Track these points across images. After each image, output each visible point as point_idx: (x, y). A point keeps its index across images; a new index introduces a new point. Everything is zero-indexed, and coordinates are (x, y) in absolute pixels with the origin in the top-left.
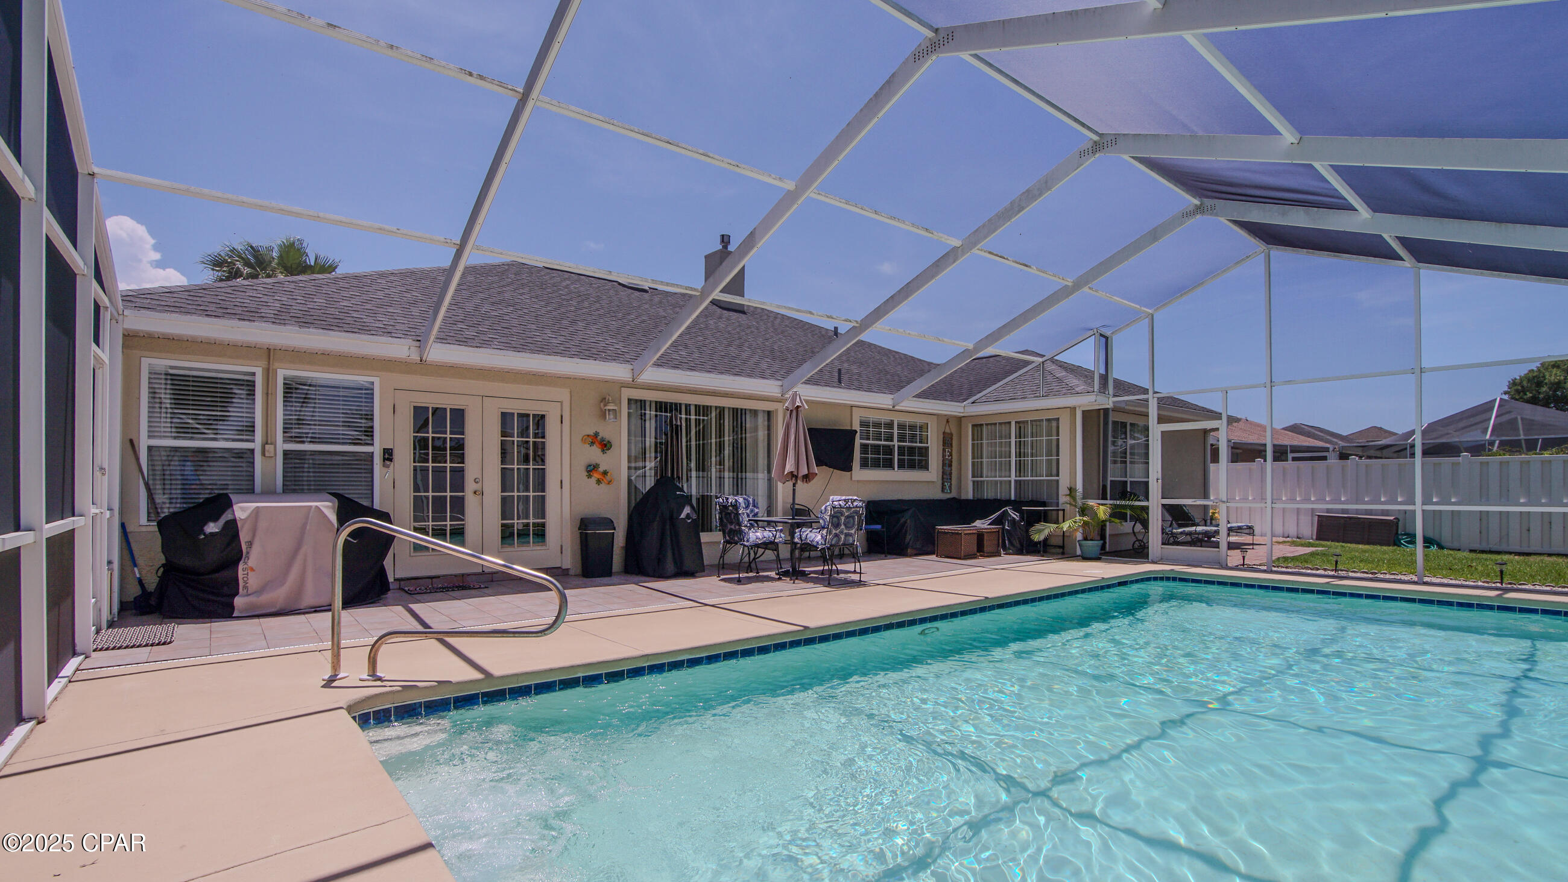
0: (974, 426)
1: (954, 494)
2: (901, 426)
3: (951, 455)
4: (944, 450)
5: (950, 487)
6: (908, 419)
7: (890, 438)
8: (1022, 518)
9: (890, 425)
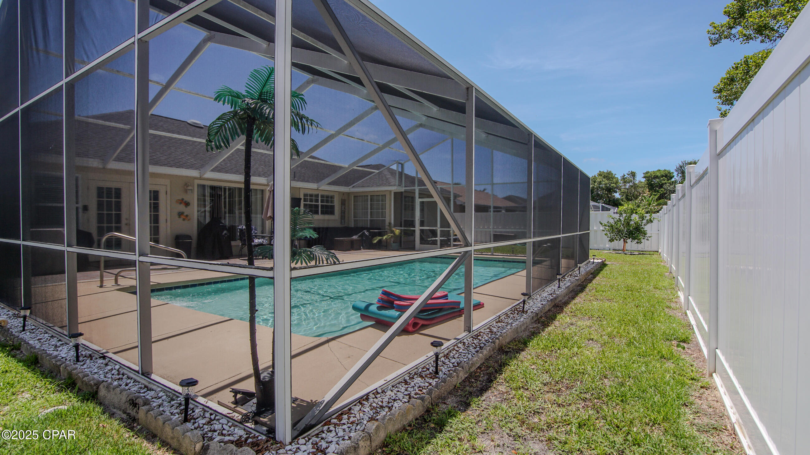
0: (354, 197)
1: (346, 225)
2: (322, 196)
3: (345, 208)
4: (342, 207)
5: (344, 222)
6: (325, 194)
7: (317, 201)
8: (370, 235)
9: (317, 196)
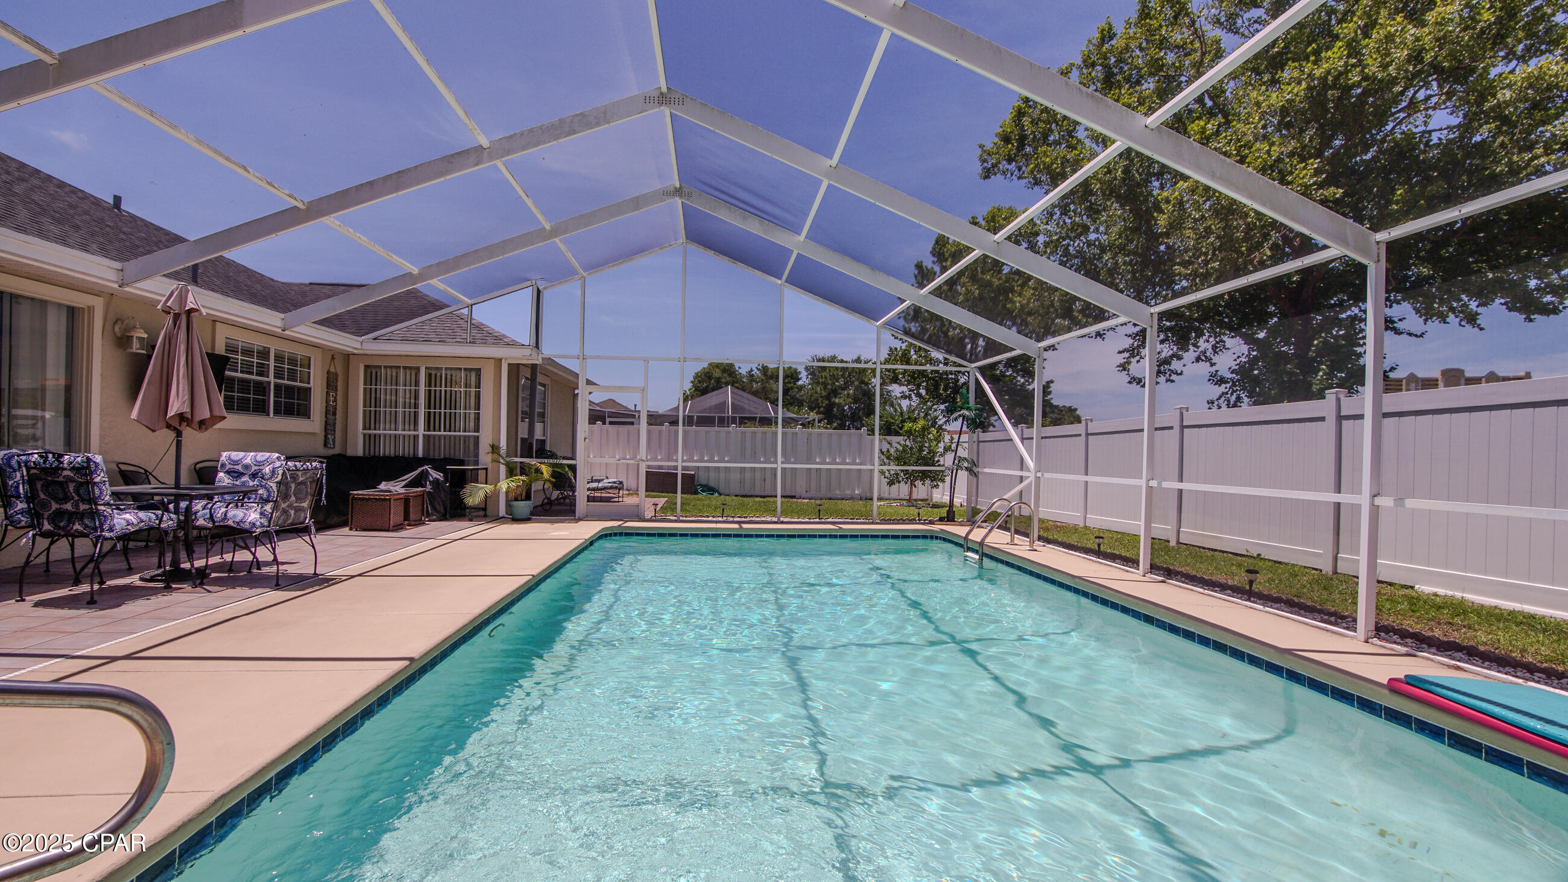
0: (367, 367)
1: (337, 450)
2: (279, 358)
3: (335, 400)
4: (328, 394)
5: (334, 441)
6: (287, 348)
7: (262, 371)
8: (446, 477)
9: (264, 354)
